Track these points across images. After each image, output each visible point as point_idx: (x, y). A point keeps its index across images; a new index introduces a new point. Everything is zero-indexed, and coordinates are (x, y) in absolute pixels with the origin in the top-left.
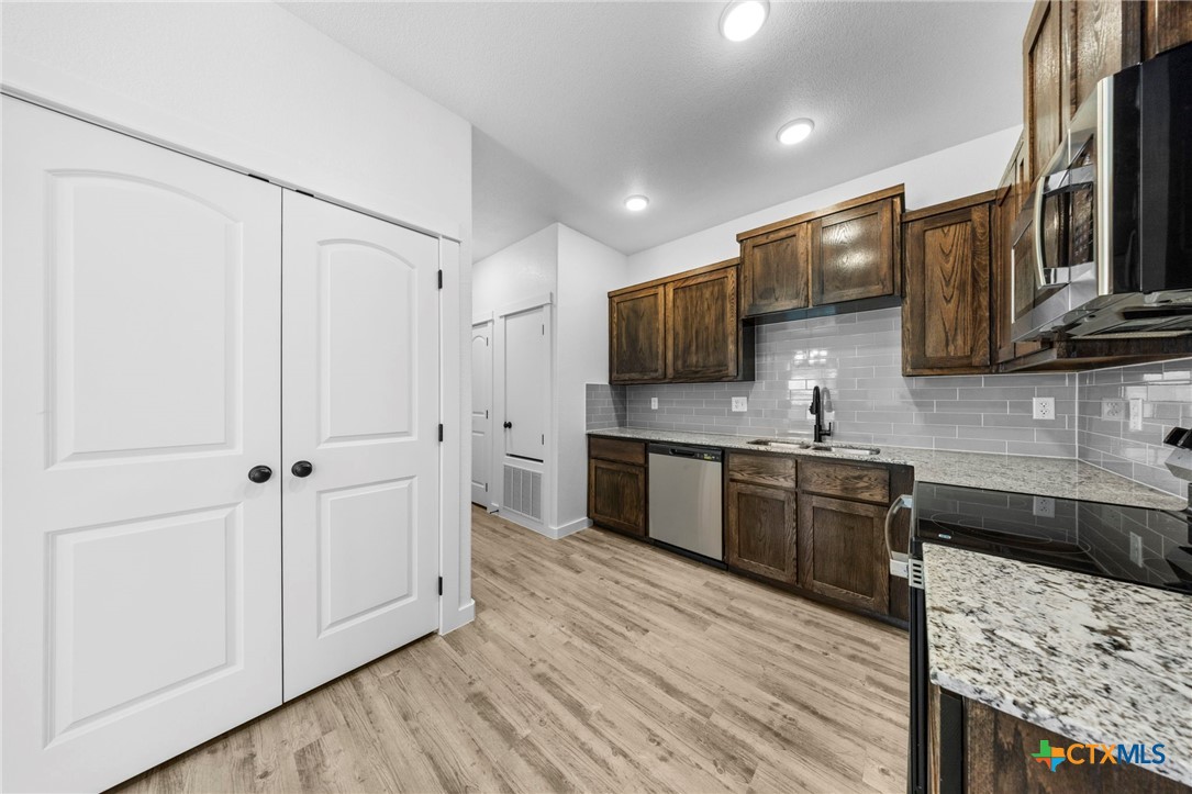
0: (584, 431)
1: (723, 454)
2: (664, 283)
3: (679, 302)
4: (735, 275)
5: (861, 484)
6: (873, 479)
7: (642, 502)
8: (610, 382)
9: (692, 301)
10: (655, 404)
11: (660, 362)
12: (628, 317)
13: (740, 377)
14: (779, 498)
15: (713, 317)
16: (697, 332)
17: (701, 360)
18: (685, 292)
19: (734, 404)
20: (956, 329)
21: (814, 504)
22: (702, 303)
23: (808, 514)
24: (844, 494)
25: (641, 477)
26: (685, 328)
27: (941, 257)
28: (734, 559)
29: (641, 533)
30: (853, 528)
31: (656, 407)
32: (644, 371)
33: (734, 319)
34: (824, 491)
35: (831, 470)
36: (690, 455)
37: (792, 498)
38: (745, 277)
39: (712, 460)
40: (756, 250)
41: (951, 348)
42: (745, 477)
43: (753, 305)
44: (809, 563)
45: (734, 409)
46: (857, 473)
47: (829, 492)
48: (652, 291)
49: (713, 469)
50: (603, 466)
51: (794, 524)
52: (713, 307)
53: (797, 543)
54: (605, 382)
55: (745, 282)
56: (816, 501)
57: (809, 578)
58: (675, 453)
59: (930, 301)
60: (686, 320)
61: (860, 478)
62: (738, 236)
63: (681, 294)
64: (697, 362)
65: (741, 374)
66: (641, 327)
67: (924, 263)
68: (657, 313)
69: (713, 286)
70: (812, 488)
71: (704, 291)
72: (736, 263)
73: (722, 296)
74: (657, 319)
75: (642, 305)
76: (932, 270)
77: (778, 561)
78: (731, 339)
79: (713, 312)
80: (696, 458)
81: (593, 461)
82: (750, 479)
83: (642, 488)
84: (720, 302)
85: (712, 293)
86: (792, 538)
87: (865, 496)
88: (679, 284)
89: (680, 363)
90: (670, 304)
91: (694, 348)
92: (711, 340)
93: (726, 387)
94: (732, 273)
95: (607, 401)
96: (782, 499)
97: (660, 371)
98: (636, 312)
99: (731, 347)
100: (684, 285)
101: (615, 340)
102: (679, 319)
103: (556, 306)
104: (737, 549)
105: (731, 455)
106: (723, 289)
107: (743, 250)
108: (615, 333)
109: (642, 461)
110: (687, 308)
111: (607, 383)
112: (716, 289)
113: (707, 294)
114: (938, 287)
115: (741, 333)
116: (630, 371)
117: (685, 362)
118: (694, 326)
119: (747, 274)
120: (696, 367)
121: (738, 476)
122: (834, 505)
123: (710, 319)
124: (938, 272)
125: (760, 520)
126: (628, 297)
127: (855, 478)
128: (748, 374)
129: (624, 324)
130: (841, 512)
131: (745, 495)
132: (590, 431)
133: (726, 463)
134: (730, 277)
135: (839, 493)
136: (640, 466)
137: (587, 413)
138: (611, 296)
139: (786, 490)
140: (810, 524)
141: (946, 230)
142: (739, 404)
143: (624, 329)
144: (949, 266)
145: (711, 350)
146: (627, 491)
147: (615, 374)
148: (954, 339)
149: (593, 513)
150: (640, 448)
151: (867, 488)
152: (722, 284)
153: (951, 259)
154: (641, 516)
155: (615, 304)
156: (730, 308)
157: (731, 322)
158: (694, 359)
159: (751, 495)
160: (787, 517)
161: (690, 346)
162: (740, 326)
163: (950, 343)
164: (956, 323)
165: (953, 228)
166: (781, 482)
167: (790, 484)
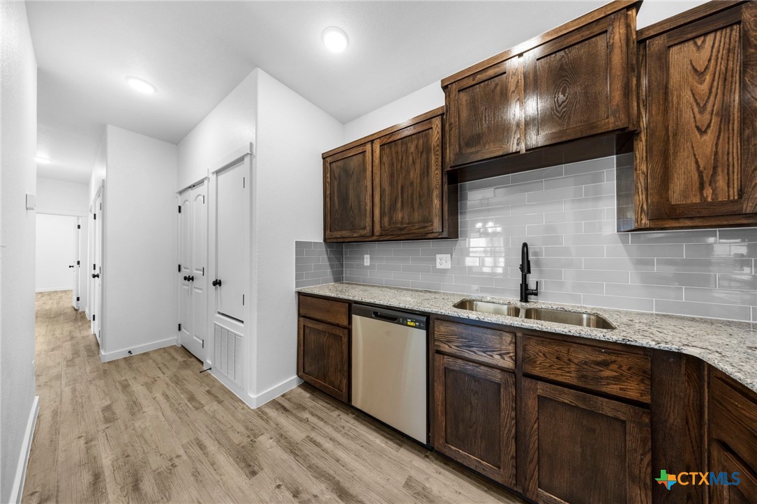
0: (293, 289)
1: (428, 321)
2: (371, 140)
3: (385, 157)
4: (440, 126)
5: (607, 373)
6: (624, 368)
7: (346, 368)
8: (325, 240)
9: (397, 158)
10: (367, 260)
11: (368, 220)
12: (339, 177)
13: (445, 234)
14: (494, 379)
15: (418, 171)
16: (402, 188)
17: (406, 217)
18: (391, 148)
19: (438, 261)
20: (715, 168)
21: (540, 392)
22: (407, 158)
23: (531, 404)
24: (580, 384)
25: (345, 340)
26: (391, 184)
27: (692, 79)
28: (439, 444)
29: (345, 400)
30: (594, 431)
31: (368, 264)
32: (353, 228)
33: (439, 172)
34: (552, 377)
35: (563, 350)
36: (392, 319)
37: (511, 380)
38: (450, 124)
39: (415, 327)
40: (462, 94)
41: (708, 192)
42: (453, 349)
43: (459, 154)
44: (532, 466)
45: (438, 266)
46: (601, 358)
47: (559, 379)
48: (360, 150)
49: (416, 338)
50: (310, 325)
51: (513, 414)
52: (418, 161)
53: (516, 438)
54: (319, 238)
55: (450, 130)
56: (541, 388)
57: (532, 485)
58: (378, 316)
59: (675, 134)
60: (392, 176)
61: (605, 364)
62: (443, 81)
63: (387, 150)
64: (403, 218)
65: (446, 230)
66: (351, 187)
67: (666, 87)
68: (365, 170)
69: (418, 139)
70: (537, 371)
71: (409, 145)
72: (440, 112)
73: (427, 149)
74: (365, 177)
75: (352, 164)
76: (679, 96)
77: (492, 454)
78: (436, 193)
79: (418, 166)
80: (399, 323)
81: (302, 319)
82: (459, 353)
83: (346, 352)
84: (424, 155)
85: (417, 147)
86: (510, 431)
87: (613, 389)
88: (385, 140)
89: (386, 219)
90: (377, 161)
91: (399, 205)
92: (416, 195)
93: (431, 245)
94: (437, 123)
95: (322, 258)
96: (498, 380)
97: (368, 228)
98: (346, 172)
99: (436, 202)
100: (389, 140)
101: (328, 199)
102: (385, 175)
103: (255, 157)
104: (443, 434)
105: (437, 323)
106: (428, 141)
107: (448, 97)
108: (328, 192)
109: (345, 323)
110: (393, 164)
111: (322, 241)
112: (421, 141)
113: (412, 148)
114: (687, 115)
115: (446, 187)
116: (342, 229)
117: (391, 218)
118: (400, 182)
119: (452, 121)
120: (402, 223)
121: (445, 348)
122: (567, 396)
123: (414, 175)
124: (687, 96)
125: (471, 403)
126: (339, 156)
127: (598, 364)
128: (452, 232)
129: (336, 183)
130: (577, 407)
131: (453, 370)
132: (299, 289)
133: (431, 330)
134: (434, 127)
135: (575, 382)
136: (344, 328)
137: (297, 270)
138: (325, 157)
139: (503, 370)
140: (534, 416)
141: (699, 42)
142: (443, 261)
143: (336, 189)
144: (704, 87)
145: (416, 206)
146: (332, 353)
147: (328, 232)
148: (713, 181)
149: (301, 373)
150: (344, 308)
151: (617, 379)
152: (427, 136)
153: (708, 78)
154: (345, 382)
155: (328, 165)
156: (435, 160)
157: (436, 176)
158: (399, 215)
159: (460, 372)
160: (503, 405)
161: (396, 202)
162: (445, 180)
163: (707, 185)
164: (716, 159)
165: (710, 38)
166: (496, 359)
167: (508, 363)
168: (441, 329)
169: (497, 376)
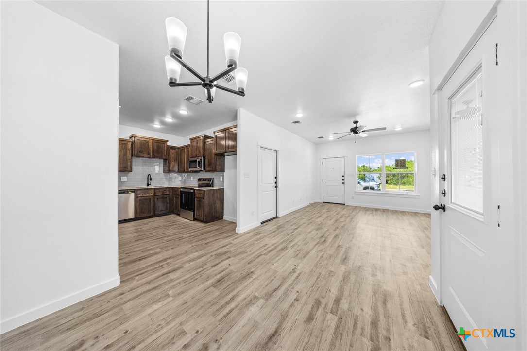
1: (134, 191)
21: (157, 197)
42: (141, 195)
47: (160, 194)
49: (133, 195)
70: (157, 194)
82: (143, 196)
121: (139, 196)
122: (161, 196)
125: (145, 204)
130: (162, 198)
140: (156, 201)
142: (123, 179)
159: (142, 199)
160: (152, 201)
166: (150, 194)
167: (152, 194)
168: (138, 192)
169: (151, 197)
